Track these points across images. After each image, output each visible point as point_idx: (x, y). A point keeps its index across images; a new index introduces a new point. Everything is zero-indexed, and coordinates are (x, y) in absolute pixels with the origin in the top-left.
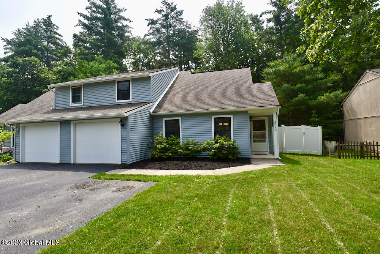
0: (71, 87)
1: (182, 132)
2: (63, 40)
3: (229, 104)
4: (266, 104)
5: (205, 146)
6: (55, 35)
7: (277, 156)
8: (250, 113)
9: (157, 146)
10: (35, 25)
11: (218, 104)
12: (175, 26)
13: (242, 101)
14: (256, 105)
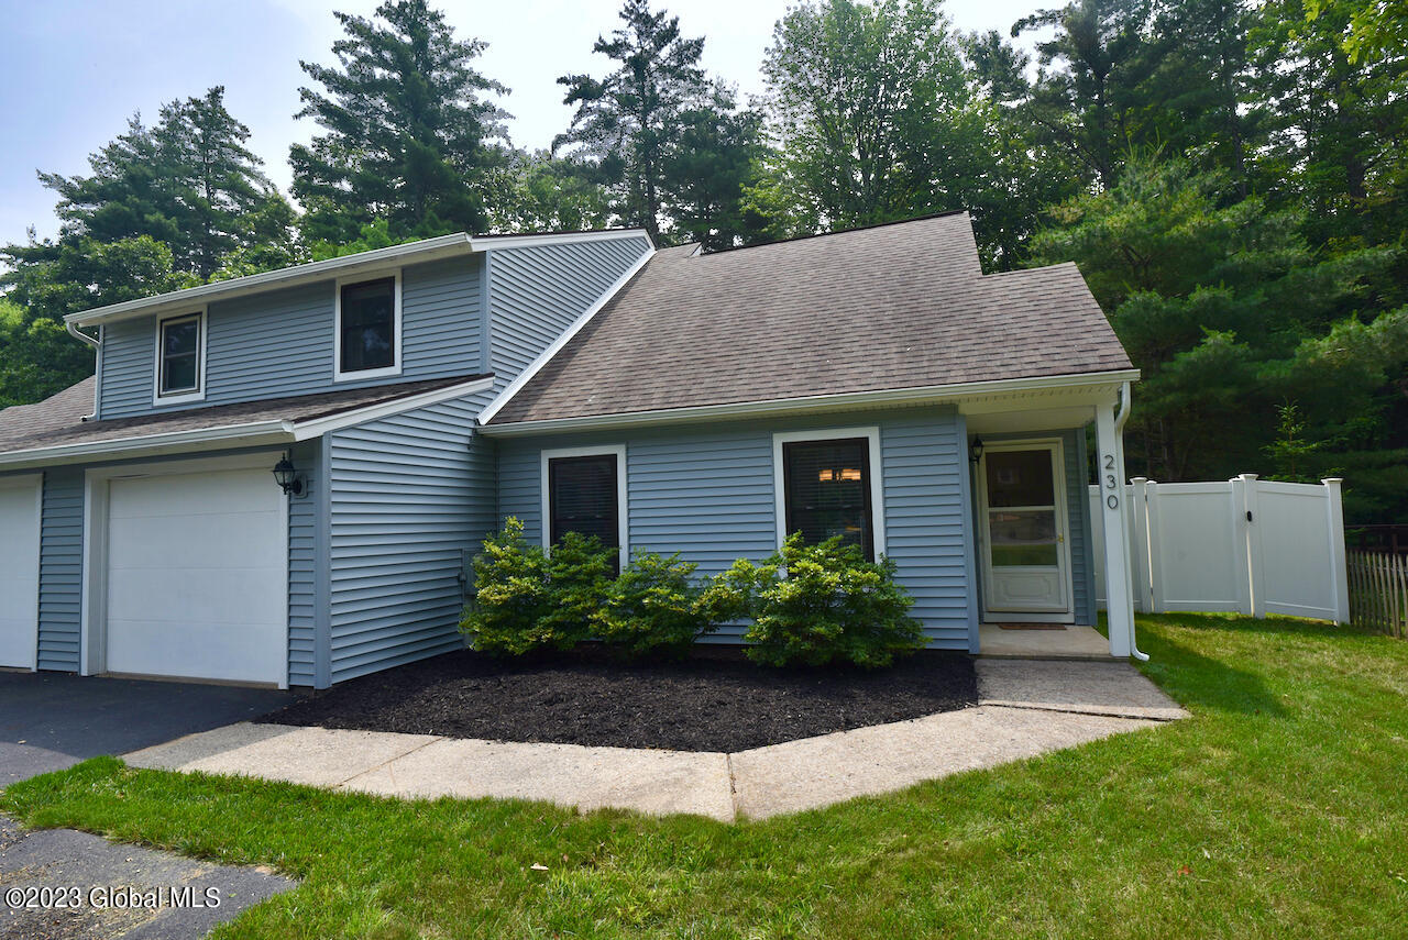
0: (162, 321)
1: (629, 519)
2: (267, 176)
3: (860, 370)
4: (1056, 364)
5: (724, 596)
6: (237, 160)
7: (1121, 638)
8: (967, 413)
9: (481, 592)
10: (165, 126)
11: (804, 376)
12: (675, 102)
13: (925, 353)
14: (1001, 369)
